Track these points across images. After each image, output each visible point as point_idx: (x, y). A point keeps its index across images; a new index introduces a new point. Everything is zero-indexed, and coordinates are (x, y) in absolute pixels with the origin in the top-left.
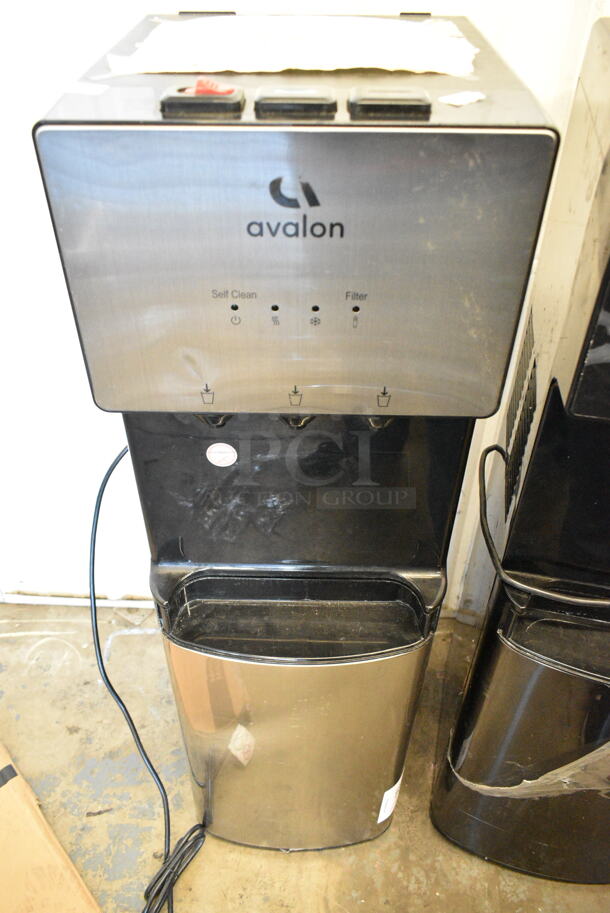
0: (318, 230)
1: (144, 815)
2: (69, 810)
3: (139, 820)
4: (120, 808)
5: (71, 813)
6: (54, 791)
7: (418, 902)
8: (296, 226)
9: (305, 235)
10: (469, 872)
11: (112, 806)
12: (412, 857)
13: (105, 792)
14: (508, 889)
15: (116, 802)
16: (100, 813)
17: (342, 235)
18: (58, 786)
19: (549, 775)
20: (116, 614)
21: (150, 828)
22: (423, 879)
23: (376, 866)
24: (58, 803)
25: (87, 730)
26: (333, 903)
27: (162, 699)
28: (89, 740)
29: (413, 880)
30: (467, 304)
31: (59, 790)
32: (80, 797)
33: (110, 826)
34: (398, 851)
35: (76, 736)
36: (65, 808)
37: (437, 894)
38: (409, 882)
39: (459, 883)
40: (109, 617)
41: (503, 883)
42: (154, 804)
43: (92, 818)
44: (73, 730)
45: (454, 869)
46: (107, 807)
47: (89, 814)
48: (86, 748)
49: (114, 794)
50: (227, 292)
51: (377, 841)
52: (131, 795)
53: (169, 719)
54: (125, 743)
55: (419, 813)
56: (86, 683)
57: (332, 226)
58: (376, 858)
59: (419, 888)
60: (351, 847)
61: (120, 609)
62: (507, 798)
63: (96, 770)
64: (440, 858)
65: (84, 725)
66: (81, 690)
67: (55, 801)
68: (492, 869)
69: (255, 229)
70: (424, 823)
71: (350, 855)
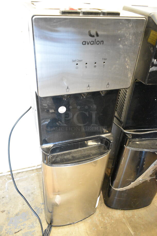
0: (98, 43)
1: (32, 228)
2: (9, 234)
3: (31, 229)
4: (24, 228)
5: (10, 234)
6: (2, 230)
7: (109, 225)
8: (93, 42)
9: (95, 44)
10: (118, 214)
11: (21, 228)
12: (104, 215)
13: (18, 225)
14: (127, 215)
15: (22, 227)
16: (18, 231)
17: (103, 44)
18: (3, 228)
19: (137, 179)
20: (6, 177)
21: (35, 230)
22: (108, 219)
23: (96, 220)
24: (5, 233)
25: (7, 210)
26: (89, 232)
27: (27, 196)
28: (9, 213)
29: (106, 220)
30: (127, 60)
31: (4, 229)
32: (11, 229)
33: (22, 234)
34: (100, 214)
35: (4, 213)
36: (8, 234)
37: (113, 221)
38: (105, 221)
39: (116, 217)
40: (5, 178)
41: (126, 214)
42: (34, 224)
43: (16, 234)
44: (3, 212)
45: (114, 214)
46: (20, 229)
47: (15, 233)
48: (9, 215)
49: (21, 225)
50: (76, 60)
51: (95, 214)
52: (26, 224)
53: (31, 200)
54: (20, 210)
55: (102, 204)
56: (3, 198)
57: (101, 41)
58: (96, 218)
59: (108, 221)
60: (89, 218)
61: (7, 175)
62: (127, 190)
63: (14, 220)
64: (110, 213)
65: (6, 209)
66: (2, 200)
67: (4, 232)
68: (122, 211)
69: (84, 43)
70: (104, 206)
71: (89, 219)
